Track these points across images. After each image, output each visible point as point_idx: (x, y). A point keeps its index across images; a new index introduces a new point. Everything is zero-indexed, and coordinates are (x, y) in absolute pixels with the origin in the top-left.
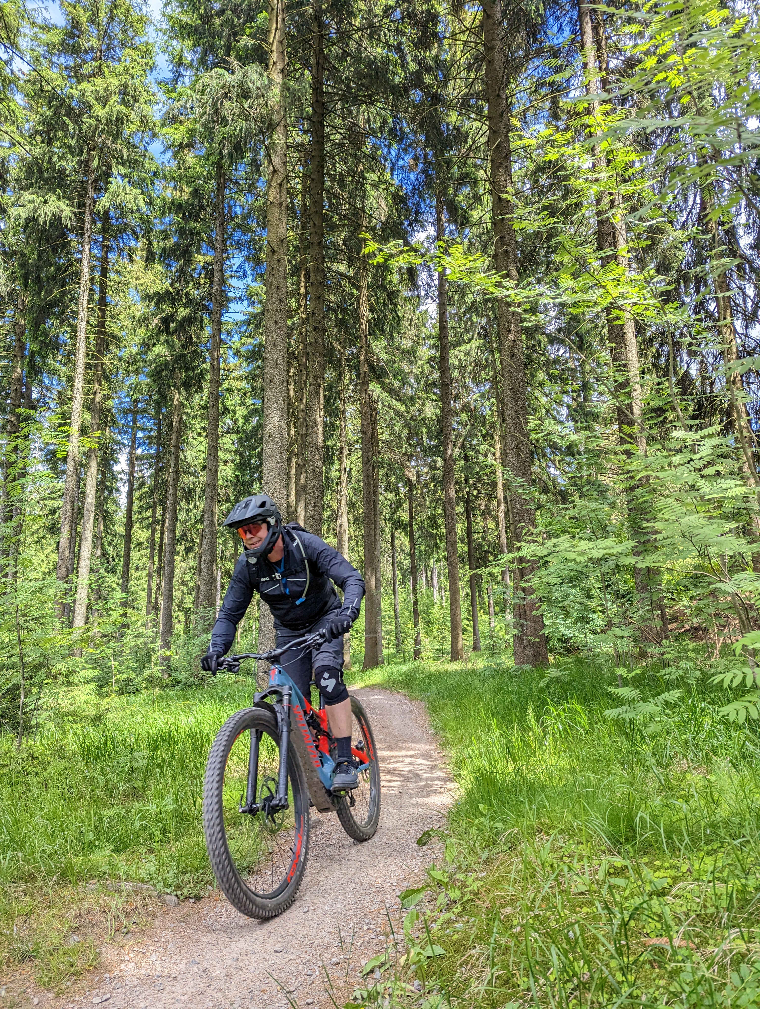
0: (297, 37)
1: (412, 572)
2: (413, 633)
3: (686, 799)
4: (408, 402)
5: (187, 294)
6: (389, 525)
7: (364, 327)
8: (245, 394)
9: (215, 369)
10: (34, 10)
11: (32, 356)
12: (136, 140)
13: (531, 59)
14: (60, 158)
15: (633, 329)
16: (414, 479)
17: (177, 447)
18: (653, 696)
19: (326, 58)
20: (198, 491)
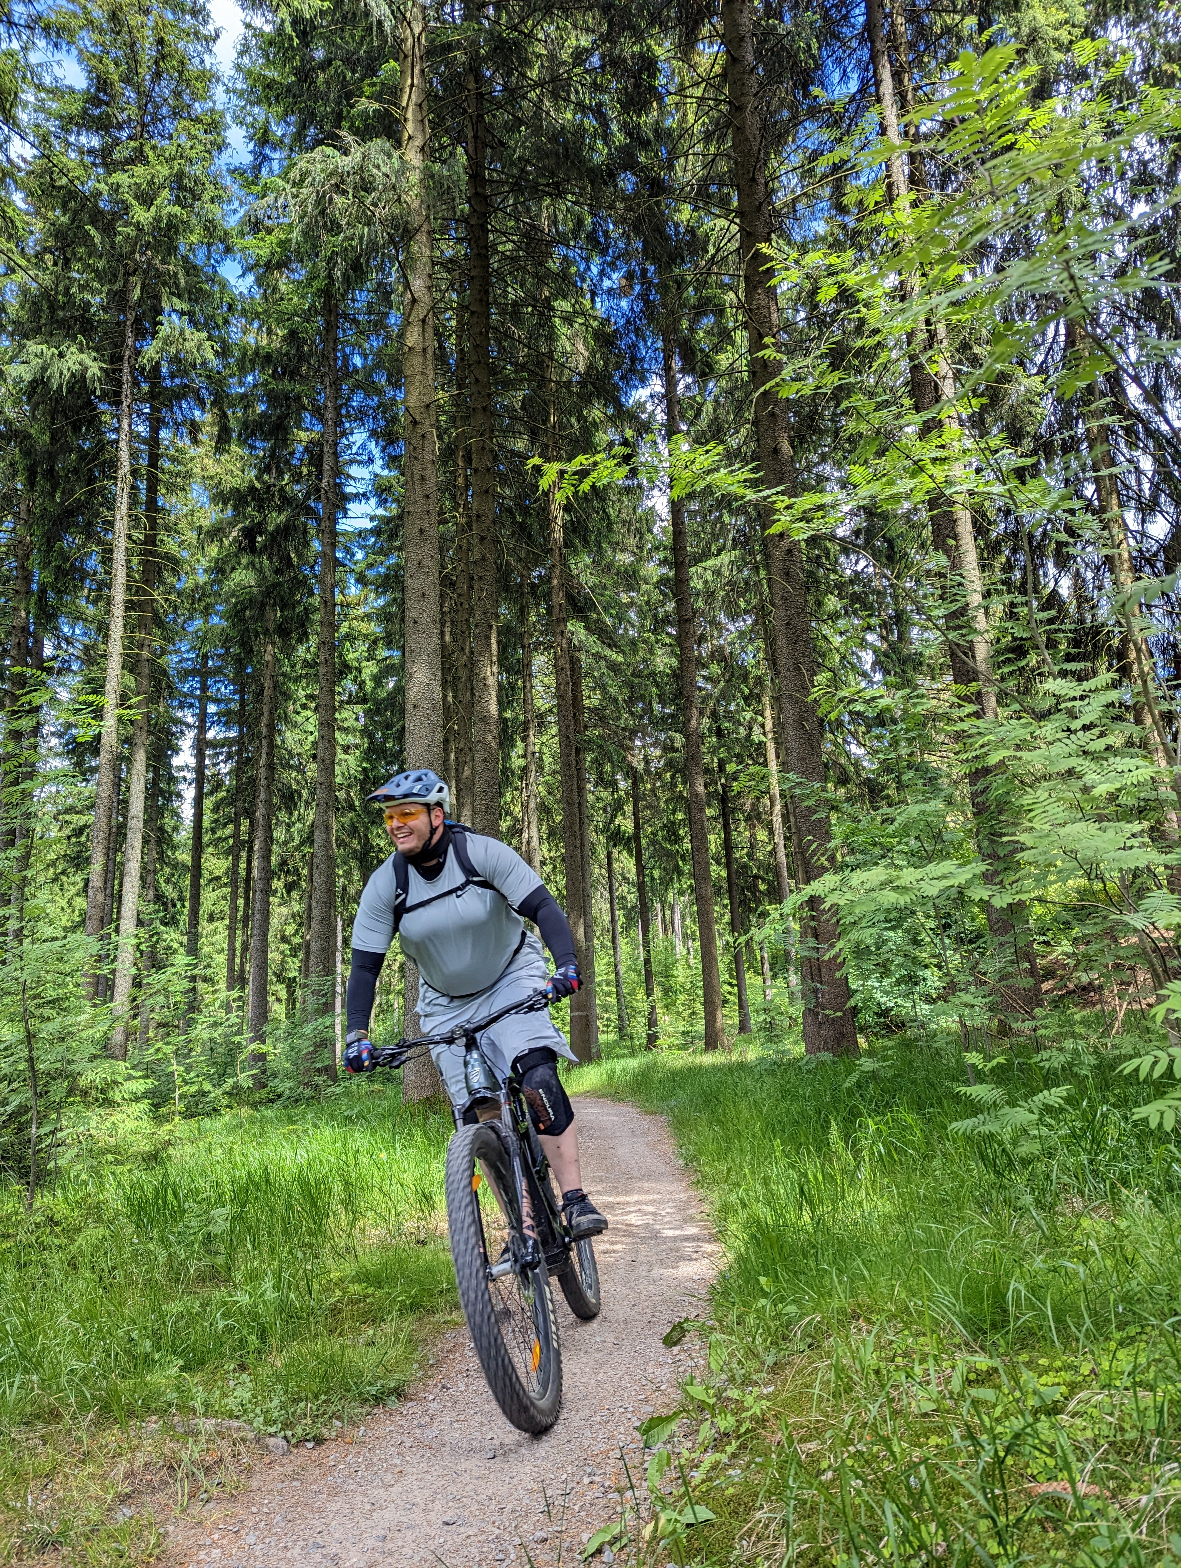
0: (442, 99)
1: (641, 913)
2: (645, 1007)
3: (1084, 1257)
4: (627, 649)
5: (282, 489)
6: (603, 840)
7: (556, 535)
8: (375, 642)
9: (329, 604)
10: (40, 65)
11: (43, 590)
12: (200, 258)
13: (801, 123)
14: (82, 288)
15: (969, 527)
16: (641, 767)
17: (272, 729)
18: (1026, 1098)
19: (489, 129)
20: (305, 793)
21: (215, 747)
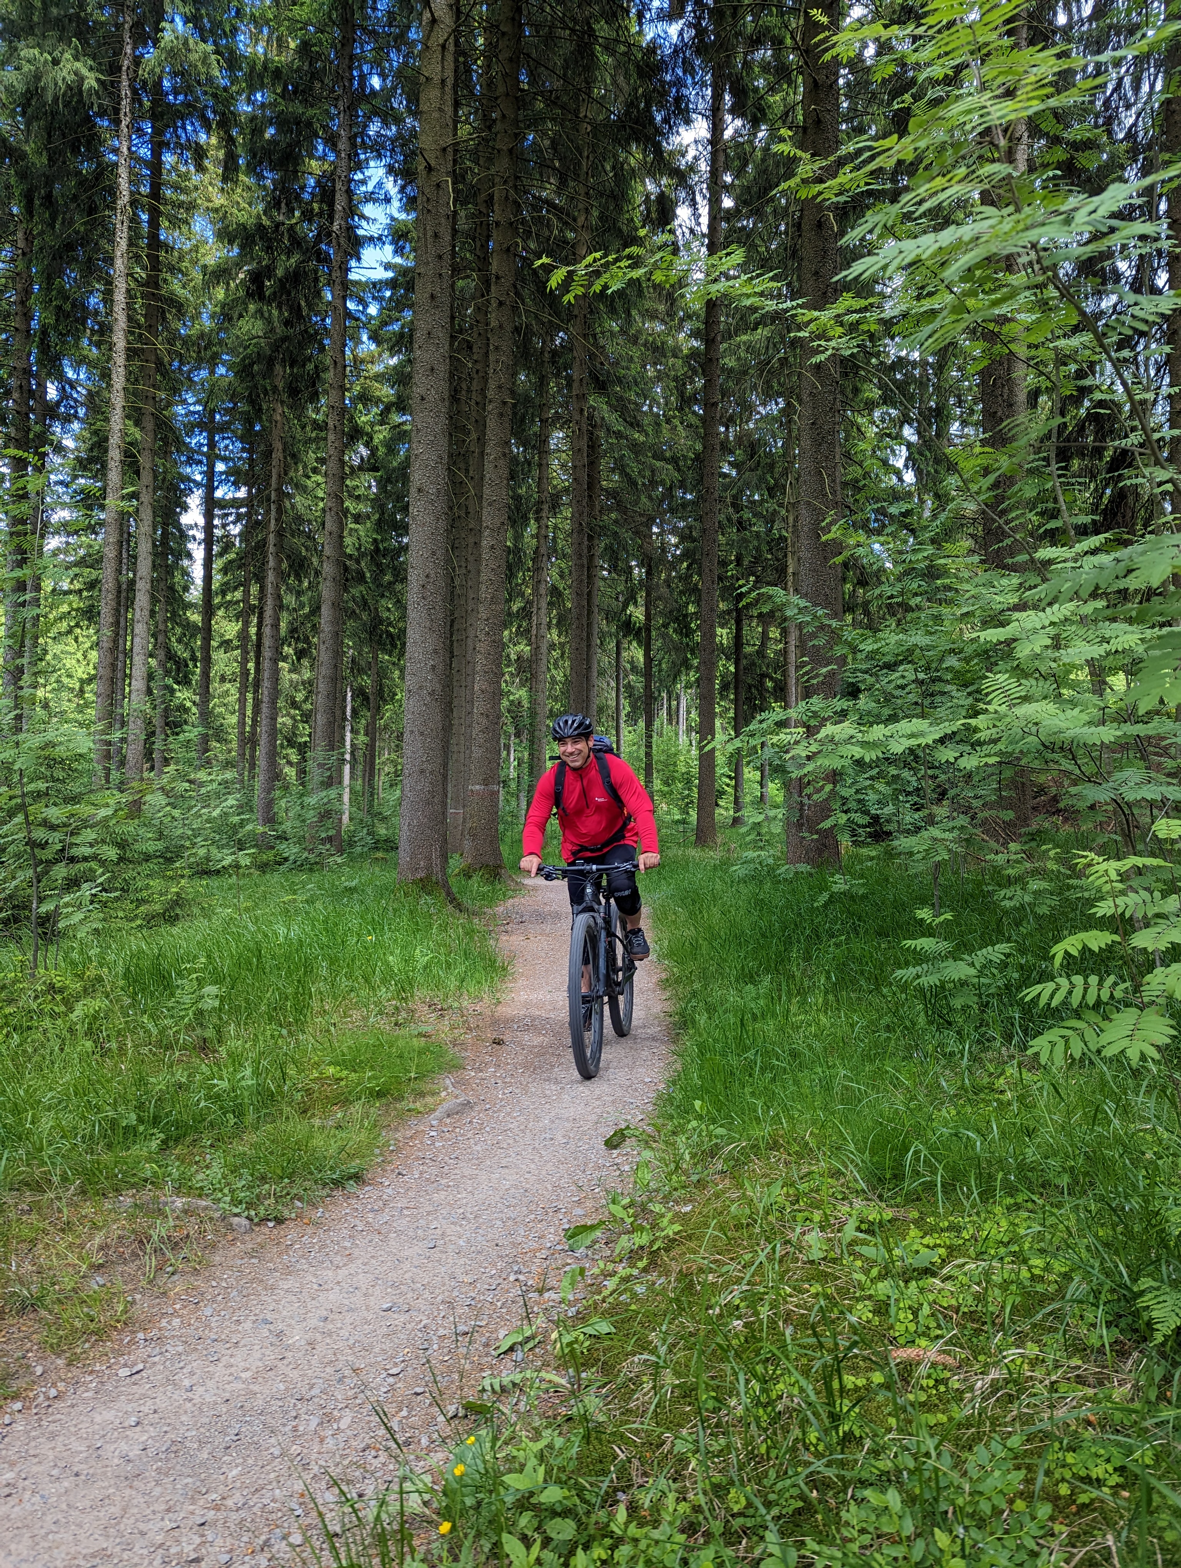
1: (647, 702)
4: (650, 430)
5: (292, 228)
6: (613, 629)
8: (388, 406)
9: (339, 365)
11: (44, 332)
17: (282, 492)
18: (971, 952)
21: (222, 508)
